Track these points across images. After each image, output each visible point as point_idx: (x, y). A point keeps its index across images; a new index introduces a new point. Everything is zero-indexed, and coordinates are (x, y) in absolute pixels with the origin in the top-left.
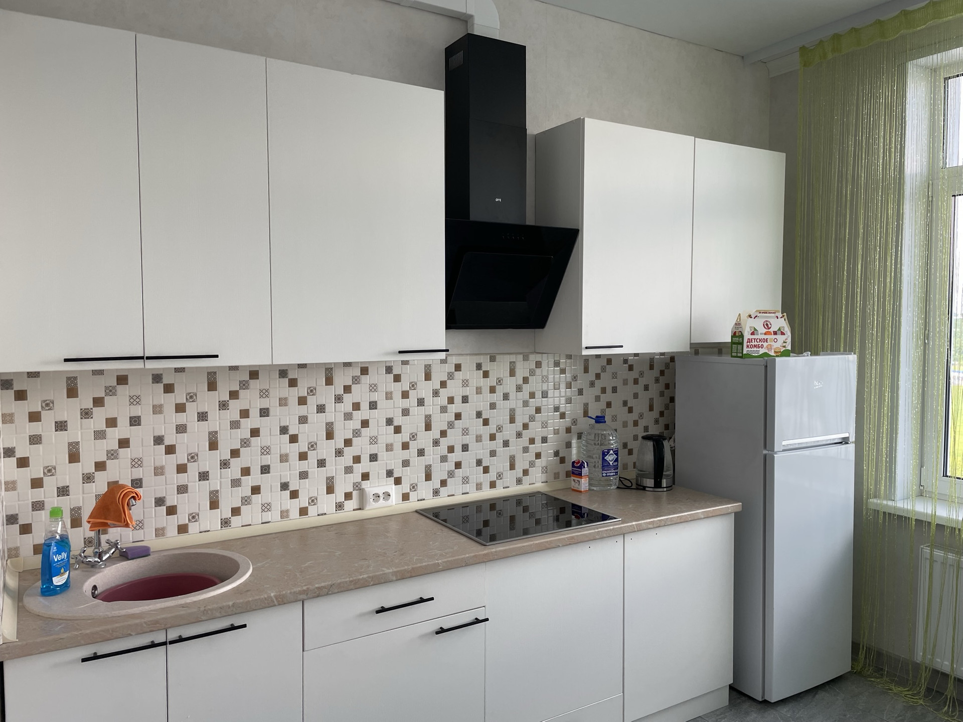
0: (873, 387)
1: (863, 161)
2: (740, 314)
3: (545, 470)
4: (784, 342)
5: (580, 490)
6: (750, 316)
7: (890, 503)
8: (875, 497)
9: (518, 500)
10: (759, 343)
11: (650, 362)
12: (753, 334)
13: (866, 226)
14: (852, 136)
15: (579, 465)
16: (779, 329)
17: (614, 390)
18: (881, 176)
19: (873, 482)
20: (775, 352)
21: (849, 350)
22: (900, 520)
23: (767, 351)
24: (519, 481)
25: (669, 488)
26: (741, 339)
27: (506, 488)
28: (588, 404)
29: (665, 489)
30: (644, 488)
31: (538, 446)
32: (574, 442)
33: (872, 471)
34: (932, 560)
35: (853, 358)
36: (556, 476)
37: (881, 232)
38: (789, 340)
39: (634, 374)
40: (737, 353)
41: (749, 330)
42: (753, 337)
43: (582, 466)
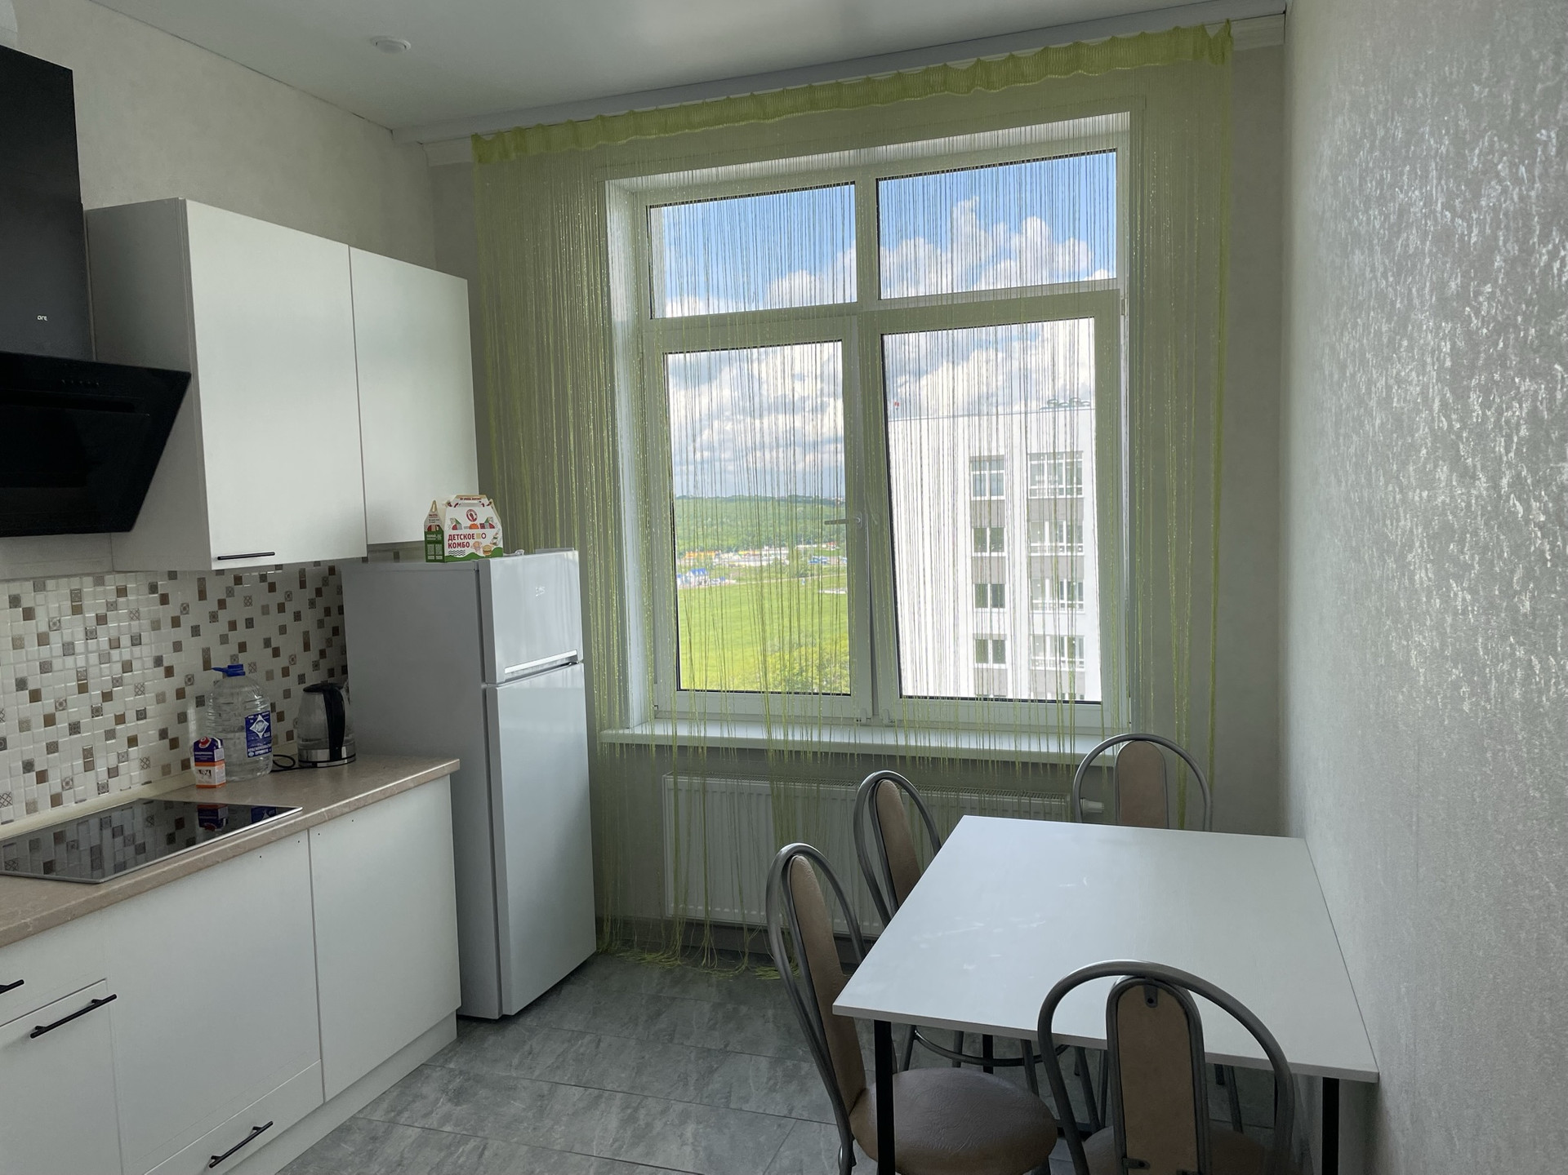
0: (598, 589)
1: (566, 302)
2: (434, 502)
3: (145, 763)
4: (495, 538)
5: (213, 784)
6: (449, 504)
7: (627, 732)
8: (610, 727)
9: (104, 819)
10: (463, 541)
11: (300, 577)
12: (455, 528)
13: (576, 386)
14: (549, 266)
15: (207, 746)
16: (487, 521)
17: (249, 623)
18: (588, 324)
19: (606, 708)
20: (485, 552)
21: (567, 545)
22: (639, 749)
23: (474, 551)
24: (102, 788)
25: (352, 757)
26: (439, 537)
27: (81, 801)
28: (209, 649)
29: (346, 761)
30: (314, 765)
31: (131, 726)
32: (192, 713)
33: (604, 693)
34: (677, 790)
35: (573, 555)
36: (166, 770)
37: (593, 394)
38: (500, 535)
39: (279, 597)
40: (435, 555)
41: (450, 523)
42: (455, 532)
43: (213, 746)
